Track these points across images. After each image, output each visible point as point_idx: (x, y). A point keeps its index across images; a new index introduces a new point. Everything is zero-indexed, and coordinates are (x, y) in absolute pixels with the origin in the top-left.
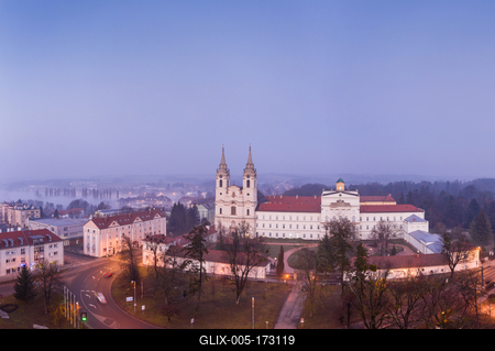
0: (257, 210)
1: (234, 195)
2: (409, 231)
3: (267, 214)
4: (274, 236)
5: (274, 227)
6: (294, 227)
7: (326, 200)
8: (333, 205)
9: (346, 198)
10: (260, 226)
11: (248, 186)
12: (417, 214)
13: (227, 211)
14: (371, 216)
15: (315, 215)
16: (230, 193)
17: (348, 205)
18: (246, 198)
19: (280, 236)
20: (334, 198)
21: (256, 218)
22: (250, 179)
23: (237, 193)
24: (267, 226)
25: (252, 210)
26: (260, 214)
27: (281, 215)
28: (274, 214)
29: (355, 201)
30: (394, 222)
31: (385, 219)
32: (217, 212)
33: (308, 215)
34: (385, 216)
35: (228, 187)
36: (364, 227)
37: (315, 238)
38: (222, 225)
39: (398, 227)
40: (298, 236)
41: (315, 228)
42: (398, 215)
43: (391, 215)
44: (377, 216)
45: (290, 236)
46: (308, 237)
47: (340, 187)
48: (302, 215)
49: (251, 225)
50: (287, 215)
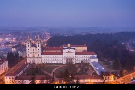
0: (42, 54)
1: (33, 50)
2: (91, 62)
3: (45, 56)
4: (48, 63)
5: (48, 59)
6: (54, 59)
7: (65, 51)
8: (67, 52)
9: (71, 50)
10: (43, 59)
11: (38, 46)
12: (94, 55)
13: (31, 55)
14: (79, 55)
15: (61, 56)
16: (32, 49)
17: (72, 52)
18: (38, 51)
19: (50, 62)
20: (67, 50)
21: (41, 57)
22: (39, 44)
23: (35, 49)
24: (45, 59)
25: (40, 54)
26: (43, 56)
27: (50, 56)
28: (48, 56)
29: (74, 51)
30: (86, 58)
31: (83, 57)
32: (27, 56)
33: (59, 56)
34: (83, 55)
35: (31, 47)
36: (77, 59)
37: (61, 63)
38: (29, 60)
39: (88, 59)
40: (56, 62)
41: (61, 59)
42: (88, 55)
43: (86, 55)
44: (81, 55)
45: (53, 62)
46: (59, 63)
47: (69, 45)
48: (57, 56)
49: (40, 60)
50: (52, 56)
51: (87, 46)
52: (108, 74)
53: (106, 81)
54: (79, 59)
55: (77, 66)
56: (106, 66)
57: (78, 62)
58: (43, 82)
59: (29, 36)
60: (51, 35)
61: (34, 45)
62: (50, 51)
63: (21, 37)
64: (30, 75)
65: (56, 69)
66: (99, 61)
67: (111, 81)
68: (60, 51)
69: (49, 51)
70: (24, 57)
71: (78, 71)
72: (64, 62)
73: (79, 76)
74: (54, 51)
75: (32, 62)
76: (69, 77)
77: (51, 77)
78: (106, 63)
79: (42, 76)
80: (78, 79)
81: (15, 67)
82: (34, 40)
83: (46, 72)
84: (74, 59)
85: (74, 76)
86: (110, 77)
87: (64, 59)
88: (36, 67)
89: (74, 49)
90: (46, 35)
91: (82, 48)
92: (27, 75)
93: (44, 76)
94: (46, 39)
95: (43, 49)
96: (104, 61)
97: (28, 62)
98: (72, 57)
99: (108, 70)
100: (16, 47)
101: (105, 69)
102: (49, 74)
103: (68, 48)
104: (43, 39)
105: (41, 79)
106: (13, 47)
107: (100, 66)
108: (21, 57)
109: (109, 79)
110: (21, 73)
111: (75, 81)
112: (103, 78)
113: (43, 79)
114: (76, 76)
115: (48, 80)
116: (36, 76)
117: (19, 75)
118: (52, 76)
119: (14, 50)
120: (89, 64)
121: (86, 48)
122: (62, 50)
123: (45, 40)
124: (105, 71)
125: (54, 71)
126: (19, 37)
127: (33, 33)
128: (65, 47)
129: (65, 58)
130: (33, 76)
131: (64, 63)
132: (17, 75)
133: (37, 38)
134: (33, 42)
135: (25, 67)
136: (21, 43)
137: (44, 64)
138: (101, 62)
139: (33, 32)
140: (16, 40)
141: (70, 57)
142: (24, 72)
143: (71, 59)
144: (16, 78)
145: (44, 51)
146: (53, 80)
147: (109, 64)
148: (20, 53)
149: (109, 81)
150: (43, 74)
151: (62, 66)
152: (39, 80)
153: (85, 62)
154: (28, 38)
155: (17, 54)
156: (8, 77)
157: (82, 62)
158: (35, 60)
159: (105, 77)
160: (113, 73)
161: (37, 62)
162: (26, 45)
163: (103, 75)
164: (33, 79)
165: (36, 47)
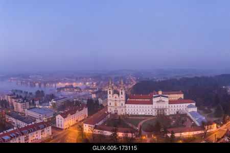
0: (126, 103)
1: (116, 98)
2: (189, 111)
3: (130, 105)
4: (133, 114)
5: (133, 110)
6: (142, 110)
7: (155, 100)
8: (158, 102)
9: (163, 99)
10: (127, 110)
11: (122, 94)
12: (192, 104)
13: (113, 104)
14: (173, 105)
15: (150, 106)
16: (114, 97)
17: (164, 101)
18: (121, 99)
19: (136, 114)
20: (158, 99)
21: (125, 107)
22: (123, 91)
23: (117, 97)
24: (130, 110)
25: (124, 104)
26: (127, 105)
27: (136, 105)
28: (133, 105)
29: (167, 100)
30: (183, 107)
31: (179, 106)
32: (109, 104)
33: (147, 106)
34: (179, 105)
35: (113, 94)
36: (170, 110)
37: (150, 114)
38: (111, 109)
39: (184, 109)
40: (143, 114)
41: (150, 110)
42: (184, 105)
43: (182, 105)
44: (176, 105)
45: (140, 114)
46: (147, 114)
47: (160, 93)
48: (144, 106)
49: (124, 110)
50: (139, 105)
51: (183, 92)
52: (210, 123)
53: (208, 131)
54: (173, 110)
55: (171, 118)
56: (207, 115)
57: (172, 113)
58: (127, 135)
59: (111, 81)
60: (137, 80)
61: (116, 92)
62: (136, 100)
63: (102, 82)
64: (111, 126)
65: (144, 121)
66: (199, 111)
67: (214, 130)
68: (149, 100)
69: (134, 100)
70: (104, 105)
71: (172, 124)
72: (154, 113)
73: (174, 130)
74: (141, 100)
75: (114, 112)
76: (161, 130)
77: (137, 131)
78: (206, 112)
79: (126, 129)
80: (173, 133)
81: (94, 115)
82: (117, 85)
83: (130, 125)
84: (168, 110)
85: (168, 130)
86: (212, 126)
87: (154, 110)
88: (118, 118)
89: (167, 97)
90: (131, 80)
91: (177, 95)
92: (108, 126)
93: (128, 129)
94: (131, 84)
95: (127, 97)
96: (205, 110)
97: (109, 111)
98: (165, 107)
99: (209, 119)
100: (96, 93)
101: (206, 119)
102: (135, 127)
103: (159, 96)
104: (127, 85)
105: (125, 132)
106: (93, 93)
107: (200, 116)
108: (102, 105)
109: (211, 128)
110: (100, 123)
111: (169, 135)
112: (204, 129)
113: (127, 132)
114: (170, 130)
115: (133, 134)
116: (119, 129)
117: (98, 124)
118: (139, 130)
119: (94, 96)
120: (186, 114)
121: (182, 96)
122: (151, 98)
123: (130, 86)
124: (206, 121)
125: (141, 123)
126: (100, 82)
127: (115, 78)
128: (155, 94)
129: (155, 108)
130: (114, 128)
131: (154, 115)
132: (96, 124)
133: (120, 83)
134: (115, 88)
135: (105, 117)
136: (101, 88)
137: (128, 115)
138: (201, 111)
139: (116, 76)
140: (97, 84)
141: (162, 107)
142: (104, 123)
143: (163, 110)
144: (96, 128)
145: (128, 99)
146: (140, 135)
147: (211, 112)
148: (100, 101)
149: (212, 130)
150: (127, 126)
151: (152, 118)
152: (122, 133)
153: (182, 113)
154: (110, 83)
155: (97, 101)
156: (87, 125)
157: (177, 112)
158: (118, 109)
159: (206, 127)
160: (215, 122)
161: (120, 112)
162: (107, 91)
163: (203, 125)
164: (115, 131)
165: (118, 94)
